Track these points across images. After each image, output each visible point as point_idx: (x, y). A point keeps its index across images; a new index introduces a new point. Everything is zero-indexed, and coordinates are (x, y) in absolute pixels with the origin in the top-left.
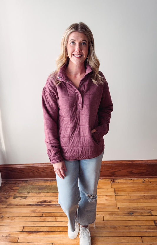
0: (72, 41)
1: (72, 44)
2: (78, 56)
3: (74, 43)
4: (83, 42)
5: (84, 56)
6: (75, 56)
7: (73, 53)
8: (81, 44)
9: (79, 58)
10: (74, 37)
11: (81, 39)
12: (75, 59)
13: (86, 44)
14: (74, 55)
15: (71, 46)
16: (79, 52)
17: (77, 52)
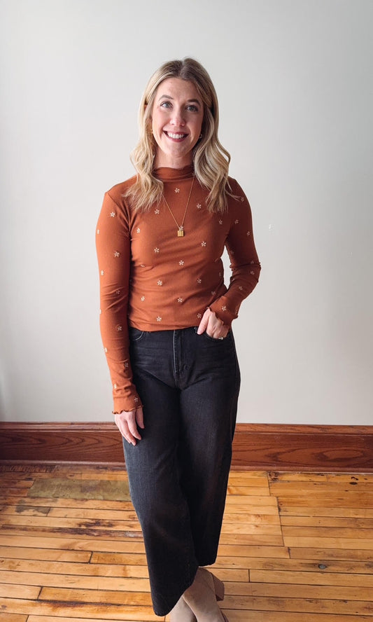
0: (164, 99)
1: (163, 108)
2: (177, 136)
3: (168, 104)
4: (192, 104)
5: (192, 137)
6: (170, 135)
7: (165, 129)
8: (186, 109)
9: (179, 140)
10: (171, 90)
11: (185, 97)
12: (170, 142)
14: (166, 133)
15: (160, 111)
16: (181, 126)
17: (174, 126)
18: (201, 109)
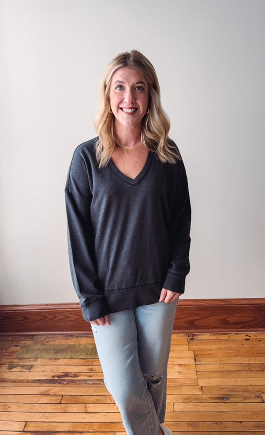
0: (118, 83)
1: (118, 90)
2: (130, 111)
3: (121, 87)
4: (139, 85)
5: (141, 110)
6: (125, 110)
7: (121, 106)
8: (135, 89)
9: (132, 114)
10: (122, 76)
11: (133, 80)
12: (125, 115)
13: (143, 89)
14: (122, 109)
15: (116, 93)
16: (132, 103)
17: (127, 104)
18: (146, 89)
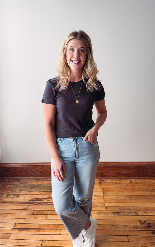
0: (71, 47)
1: (71, 51)
2: (76, 62)
3: (73, 49)
4: (82, 49)
5: (82, 62)
6: (74, 62)
7: (72, 60)
8: (80, 51)
9: (77, 64)
10: (73, 44)
11: (79, 46)
12: (74, 64)
13: (84, 51)
14: (72, 61)
15: (69, 52)
16: (78, 58)
17: (75, 58)
18: (86, 51)
